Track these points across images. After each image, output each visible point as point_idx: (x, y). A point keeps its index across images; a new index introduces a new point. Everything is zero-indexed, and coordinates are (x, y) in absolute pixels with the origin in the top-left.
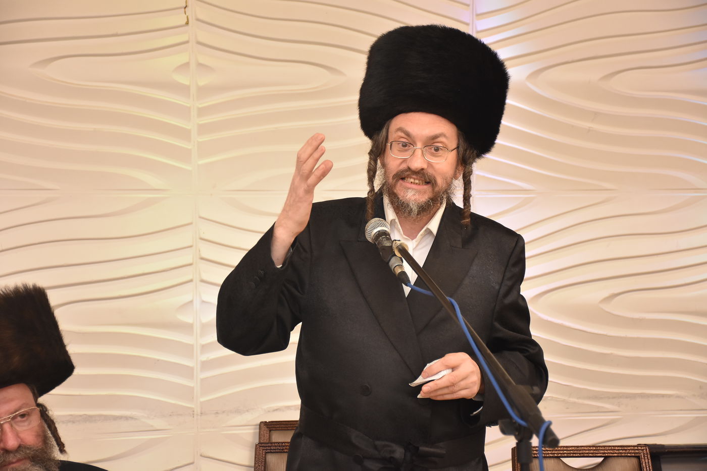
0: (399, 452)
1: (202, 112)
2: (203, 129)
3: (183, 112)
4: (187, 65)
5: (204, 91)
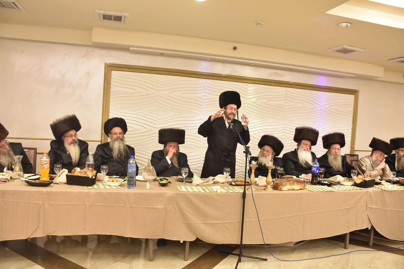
0: (226, 154)
1: (205, 102)
2: (205, 105)
3: (203, 102)
4: (203, 95)
5: (206, 99)
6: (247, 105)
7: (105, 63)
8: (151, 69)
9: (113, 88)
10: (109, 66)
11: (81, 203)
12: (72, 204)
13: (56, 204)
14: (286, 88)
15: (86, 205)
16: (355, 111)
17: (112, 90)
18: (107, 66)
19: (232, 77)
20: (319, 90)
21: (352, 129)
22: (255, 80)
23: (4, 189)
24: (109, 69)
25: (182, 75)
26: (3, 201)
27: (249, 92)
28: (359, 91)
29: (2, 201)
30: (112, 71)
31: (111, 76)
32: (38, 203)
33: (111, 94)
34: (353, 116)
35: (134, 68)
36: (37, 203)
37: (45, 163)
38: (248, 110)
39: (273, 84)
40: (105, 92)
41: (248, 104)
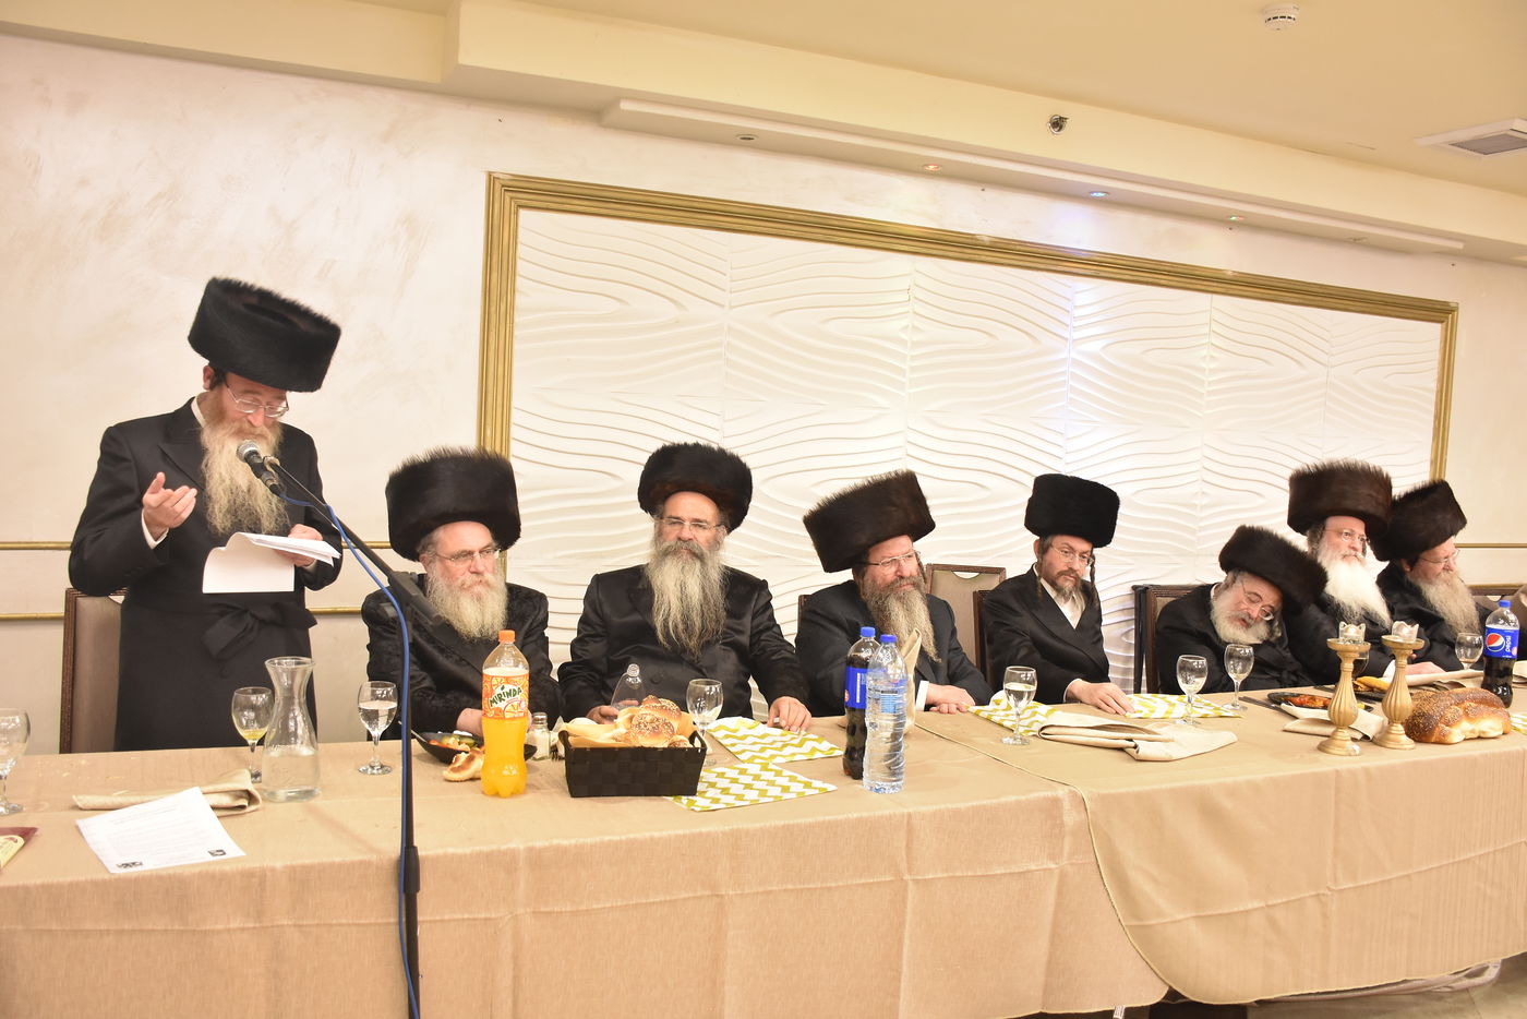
3: (902, 357)
4: (907, 327)
5: (916, 345)
6: (1072, 370)
7: (490, 174)
8: (695, 205)
9: (528, 295)
10: (507, 188)
11: (699, 894)
12: (658, 900)
13: (575, 914)
14: (1209, 295)
15: (722, 896)
16: (1442, 386)
17: (520, 301)
18: (498, 186)
19: (1018, 248)
20: (1323, 304)
21: (1432, 463)
22: (1100, 264)
23: (307, 861)
24: (508, 200)
25: (821, 237)
26: (300, 926)
27: (1077, 313)
28: (1457, 308)
29: (295, 926)
30: (522, 212)
31: (516, 237)
32: (486, 919)
33: (518, 319)
34: (1436, 409)
35: (620, 201)
36: (483, 916)
37: (508, 688)
38: (1072, 389)
39: (1163, 279)
40: (493, 309)
41: (1076, 363)
